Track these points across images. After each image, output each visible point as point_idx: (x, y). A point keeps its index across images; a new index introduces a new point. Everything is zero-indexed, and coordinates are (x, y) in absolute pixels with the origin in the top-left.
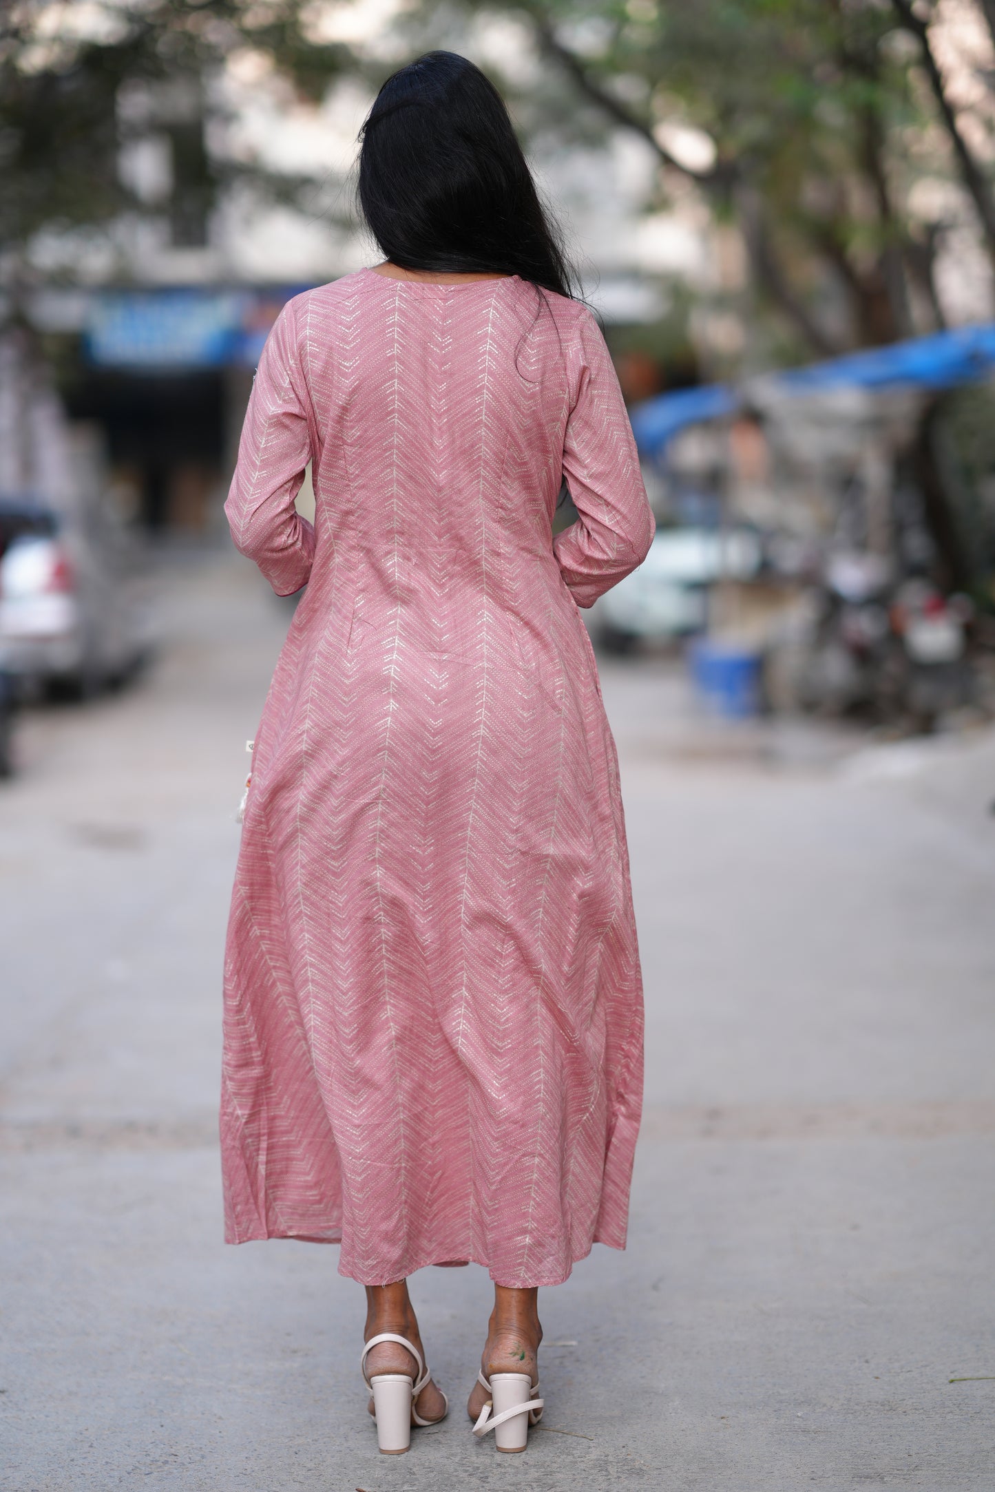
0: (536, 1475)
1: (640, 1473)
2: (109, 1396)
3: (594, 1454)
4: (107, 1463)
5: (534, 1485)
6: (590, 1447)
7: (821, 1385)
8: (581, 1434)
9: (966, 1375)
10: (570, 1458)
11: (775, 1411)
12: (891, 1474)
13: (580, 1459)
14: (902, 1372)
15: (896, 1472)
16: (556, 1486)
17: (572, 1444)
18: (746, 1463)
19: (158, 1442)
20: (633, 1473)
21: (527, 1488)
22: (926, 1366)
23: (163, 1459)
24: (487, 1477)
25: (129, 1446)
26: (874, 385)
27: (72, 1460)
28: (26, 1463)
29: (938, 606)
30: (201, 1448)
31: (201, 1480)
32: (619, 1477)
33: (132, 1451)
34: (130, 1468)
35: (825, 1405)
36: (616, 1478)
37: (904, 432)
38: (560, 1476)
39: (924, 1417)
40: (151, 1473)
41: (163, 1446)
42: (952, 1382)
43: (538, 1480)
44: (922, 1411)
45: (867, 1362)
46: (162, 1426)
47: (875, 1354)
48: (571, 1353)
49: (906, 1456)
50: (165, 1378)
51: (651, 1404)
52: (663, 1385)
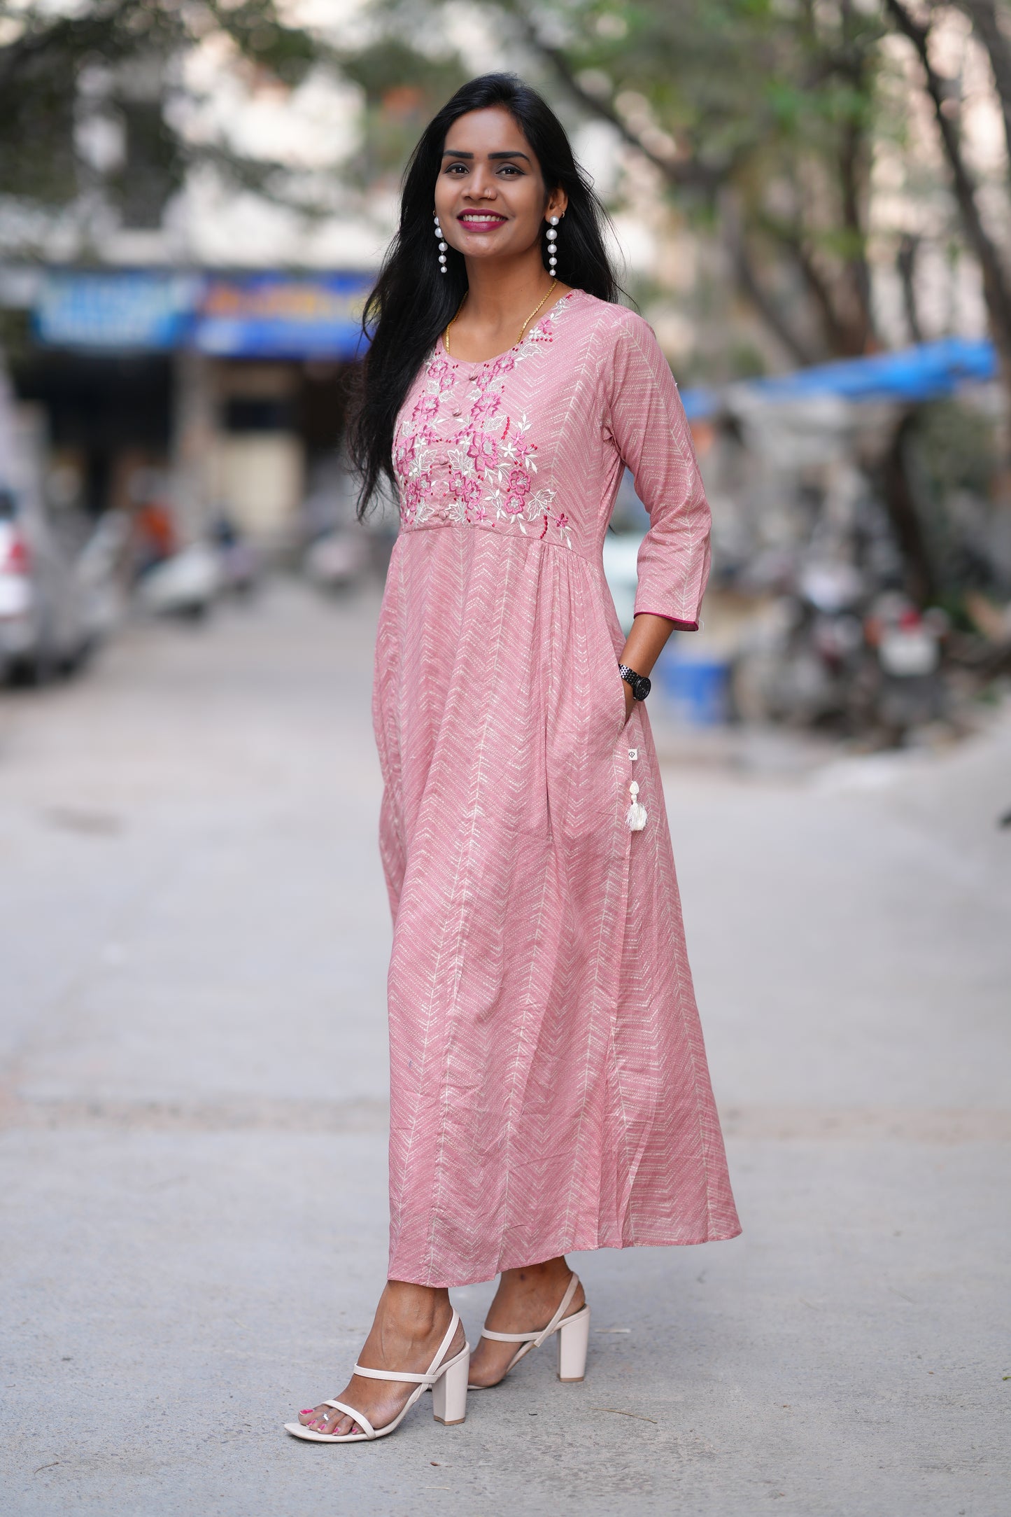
0: (608, 1455)
1: (711, 1456)
2: (174, 1367)
3: (663, 1437)
4: (182, 1430)
5: (608, 1465)
6: (658, 1431)
7: (878, 1378)
8: (647, 1417)
10: (640, 1440)
11: (836, 1402)
12: (957, 1465)
13: (649, 1442)
14: (955, 1368)
15: (961, 1463)
16: (629, 1467)
17: (639, 1426)
18: (814, 1451)
19: (229, 1412)
20: (703, 1456)
21: (601, 1467)
22: (978, 1363)
23: (238, 1428)
24: (560, 1456)
25: (201, 1415)
26: (853, 396)
27: (147, 1427)
28: (102, 1429)
29: (913, 619)
30: (273, 1419)
31: (277, 1450)
32: (691, 1460)
33: (205, 1420)
34: (205, 1436)
35: (883, 1398)
36: (687, 1460)
38: (632, 1457)
39: (982, 1412)
40: (227, 1441)
41: (235, 1416)
42: (1006, 1379)
43: (611, 1460)
44: (979, 1406)
45: (919, 1357)
46: (232, 1397)
47: (926, 1350)
48: (626, 1340)
49: (970, 1448)
50: (227, 1351)
51: (712, 1390)
52: (722, 1374)
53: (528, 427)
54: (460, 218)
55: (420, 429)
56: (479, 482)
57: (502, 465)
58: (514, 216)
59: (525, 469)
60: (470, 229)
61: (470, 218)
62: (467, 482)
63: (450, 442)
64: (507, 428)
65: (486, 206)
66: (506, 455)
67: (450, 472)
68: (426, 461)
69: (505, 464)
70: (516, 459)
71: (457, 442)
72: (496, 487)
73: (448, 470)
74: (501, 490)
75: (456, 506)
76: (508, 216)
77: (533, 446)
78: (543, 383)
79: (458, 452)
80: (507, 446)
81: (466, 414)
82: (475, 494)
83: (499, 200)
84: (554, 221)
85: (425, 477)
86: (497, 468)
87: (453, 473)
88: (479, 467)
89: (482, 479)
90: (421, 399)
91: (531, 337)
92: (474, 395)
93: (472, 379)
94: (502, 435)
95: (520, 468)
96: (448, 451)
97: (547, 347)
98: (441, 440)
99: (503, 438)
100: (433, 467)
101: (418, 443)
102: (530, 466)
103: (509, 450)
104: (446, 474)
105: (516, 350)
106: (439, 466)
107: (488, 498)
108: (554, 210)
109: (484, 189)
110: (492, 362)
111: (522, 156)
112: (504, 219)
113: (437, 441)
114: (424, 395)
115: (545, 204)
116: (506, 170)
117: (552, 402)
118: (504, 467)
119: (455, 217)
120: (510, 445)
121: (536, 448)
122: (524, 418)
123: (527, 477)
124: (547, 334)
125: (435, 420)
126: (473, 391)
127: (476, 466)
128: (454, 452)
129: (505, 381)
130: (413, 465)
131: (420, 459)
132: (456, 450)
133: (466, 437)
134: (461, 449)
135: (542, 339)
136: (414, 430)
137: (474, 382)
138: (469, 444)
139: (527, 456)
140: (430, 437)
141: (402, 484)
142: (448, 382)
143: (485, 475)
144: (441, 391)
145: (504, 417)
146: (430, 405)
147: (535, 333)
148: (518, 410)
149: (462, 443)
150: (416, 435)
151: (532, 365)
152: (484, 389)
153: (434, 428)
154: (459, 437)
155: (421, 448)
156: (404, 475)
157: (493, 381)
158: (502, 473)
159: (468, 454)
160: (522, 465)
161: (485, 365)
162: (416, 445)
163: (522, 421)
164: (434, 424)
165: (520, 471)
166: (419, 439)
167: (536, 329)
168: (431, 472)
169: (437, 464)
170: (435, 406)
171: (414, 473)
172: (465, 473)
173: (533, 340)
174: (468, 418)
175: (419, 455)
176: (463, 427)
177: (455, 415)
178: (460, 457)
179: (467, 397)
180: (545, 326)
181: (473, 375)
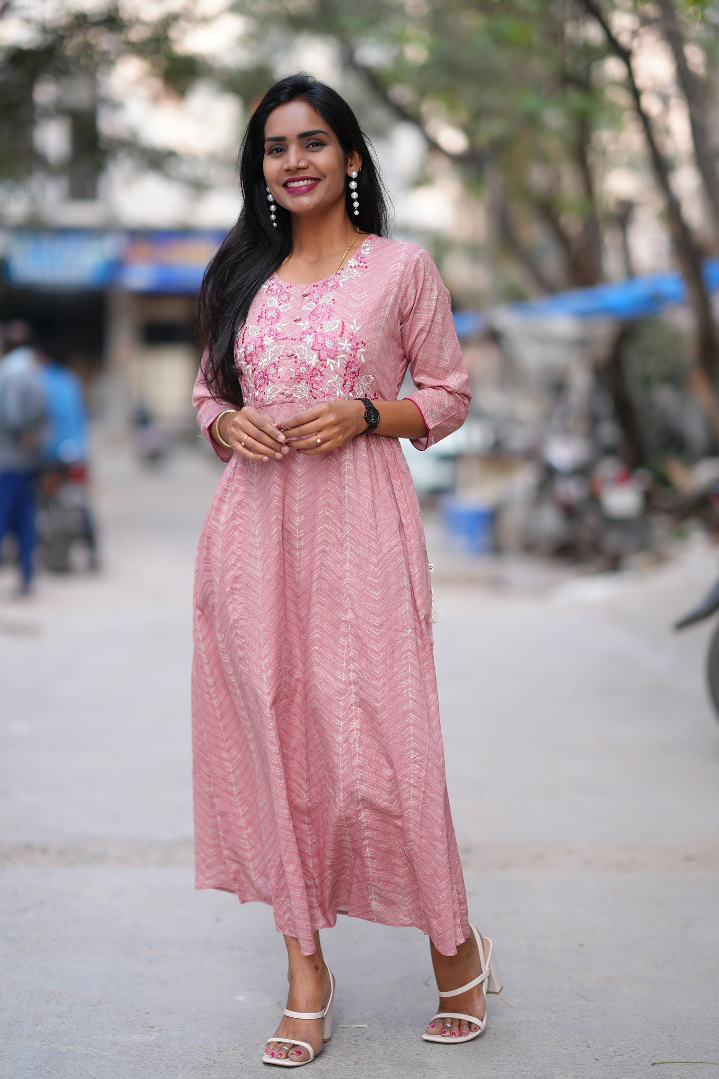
26: (583, 315)
29: (625, 477)
37: (602, 350)
53: (358, 328)
54: (285, 184)
55: (266, 331)
56: (322, 369)
57: (341, 356)
58: (325, 178)
59: (357, 359)
60: (295, 192)
61: (292, 183)
62: (312, 368)
63: (295, 339)
64: (343, 329)
65: (303, 174)
66: (343, 349)
67: (296, 362)
68: (275, 353)
69: (343, 356)
70: (351, 352)
71: (301, 339)
72: (336, 372)
73: (294, 360)
74: (340, 375)
75: (299, 387)
76: (320, 177)
77: (362, 342)
78: (366, 298)
79: (303, 347)
80: (344, 342)
81: (305, 320)
82: (318, 378)
83: (312, 168)
84: (354, 175)
85: (273, 365)
86: (336, 358)
87: (299, 362)
88: (322, 358)
89: (325, 367)
90: (263, 310)
91: (349, 265)
92: (309, 307)
93: (305, 296)
94: (340, 334)
95: (353, 359)
96: (294, 347)
97: (365, 272)
98: (286, 338)
99: (341, 336)
100: (281, 358)
101: (267, 340)
102: (360, 358)
103: (346, 345)
104: (292, 363)
105: (339, 274)
106: (287, 357)
107: (330, 381)
108: (353, 167)
109: (299, 161)
110: (320, 283)
111: (323, 132)
112: (317, 180)
113: (283, 339)
114: (265, 307)
116: (312, 145)
117: (374, 311)
118: (342, 358)
119: (281, 183)
120: (346, 341)
121: (365, 344)
122: (355, 322)
123: (357, 365)
124: (362, 263)
125: (279, 324)
126: (307, 304)
127: (319, 357)
128: (300, 347)
129: (334, 296)
130: (263, 357)
131: (270, 353)
132: (301, 345)
133: (308, 336)
134: (305, 345)
135: (359, 266)
136: (261, 331)
137: (307, 298)
138: (312, 340)
139: (358, 350)
140: (276, 336)
141: (250, 372)
142: (284, 297)
143: (328, 364)
144: (280, 304)
145: (339, 321)
146: (272, 314)
147: (352, 262)
148: (349, 316)
149: (305, 340)
150: (265, 335)
151: (355, 284)
152: (316, 303)
153: (279, 329)
154: (302, 336)
155: (270, 345)
156: (253, 365)
157: (324, 296)
158: (340, 362)
159: (312, 348)
160: (354, 356)
161: (314, 286)
162: (265, 343)
163: (353, 324)
164: (278, 327)
165: (353, 361)
166: (267, 338)
167: (353, 259)
168: (278, 362)
169: (285, 356)
170: (277, 314)
171: (263, 363)
172: (310, 362)
173: (351, 267)
174: (307, 322)
175: (268, 350)
176: (304, 329)
177: (295, 321)
178: (305, 351)
179: (303, 308)
180: (359, 258)
181: (305, 292)
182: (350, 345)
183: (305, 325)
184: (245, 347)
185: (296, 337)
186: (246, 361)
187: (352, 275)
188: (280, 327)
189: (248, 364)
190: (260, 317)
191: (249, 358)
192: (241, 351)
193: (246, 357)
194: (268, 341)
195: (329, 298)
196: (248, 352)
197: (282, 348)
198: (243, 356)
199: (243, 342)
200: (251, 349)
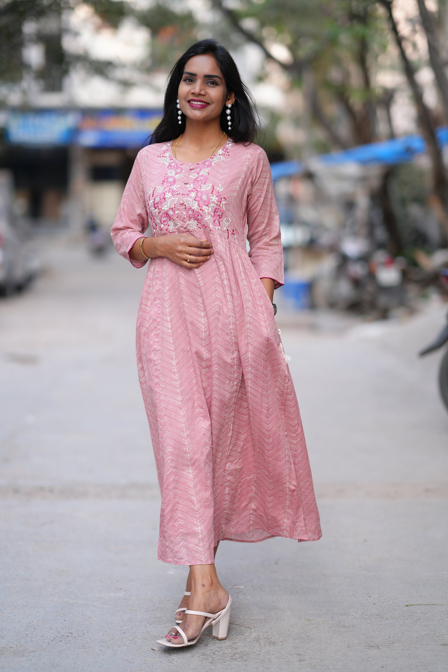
0: (229, 644)
1: (274, 643)
2: (41, 607)
3: (254, 635)
4: (42, 636)
5: (229, 648)
6: (252, 632)
7: (350, 606)
8: (248, 626)
9: (413, 603)
10: (243, 637)
11: (331, 618)
12: (382, 645)
13: (247, 637)
14: (385, 601)
15: (384, 644)
16: (238, 649)
17: (244, 630)
18: (320, 640)
19: (63, 627)
20: (271, 643)
21: (225, 649)
22: (395, 599)
23: (67, 635)
24: (208, 644)
25: (51, 629)
26: (363, 163)
27: (27, 635)
28: (7, 636)
29: (390, 262)
30: (83, 630)
31: (83, 644)
32: (265, 645)
33: (53, 631)
34: (52, 639)
35: (352, 615)
36: (263, 646)
38: (239, 644)
39: (395, 621)
40: (62, 641)
41: (66, 629)
42: (407, 606)
43: (230, 646)
44: (394, 618)
45: (370, 597)
46: (65, 620)
47: (373, 593)
48: (241, 591)
49: (388, 638)
50: (65, 600)
51: (277, 614)
52: (282, 606)
53: (222, 189)
54: (189, 102)
56: (201, 212)
57: (212, 205)
58: (213, 103)
59: (221, 207)
60: (193, 107)
61: (193, 102)
62: (195, 211)
63: (184, 195)
64: (213, 189)
65: (200, 98)
66: (213, 201)
67: (185, 208)
68: (172, 202)
70: (217, 203)
71: (188, 195)
72: (209, 214)
73: (185, 207)
74: (211, 216)
75: (190, 222)
76: (210, 103)
77: (224, 198)
78: (228, 172)
79: (189, 199)
80: (213, 197)
81: (190, 183)
83: (207, 96)
84: (230, 106)
85: (172, 209)
86: (209, 206)
87: (187, 208)
89: (203, 210)
90: (166, 178)
93: (191, 170)
94: (211, 192)
95: (219, 207)
96: (184, 199)
97: (228, 158)
99: (212, 193)
102: (223, 207)
103: (214, 199)
105: (212, 158)
107: (206, 219)
108: (230, 101)
109: (201, 91)
110: (201, 163)
111: (218, 77)
112: (208, 104)
113: (178, 194)
115: (226, 98)
116: (211, 82)
118: (212, 206)
119: (187, 101)
120: (215, 196)
121: (226, 199)
122: (220, 186)
123: (221, 211)
124: (226, 153)
125: (175, 186)
126: (193, 174)
127: (199, 205)
128: (187, 199)
129: (209, 170)
130: (165, 204)
131: (169, 202)
132: (188, 198)
133: (192, 193)
134: (191, 197)
135: (224, 154)
136: (164, 190)
137: (193, 171)
138: (195, 195)
139: (222, 202)
140: (173, 193)
141: (157, 213)
142: (179, 171)
143: (204, 209)
144: (176, 174)
145: (211, 185)
146: (171, 180)
147: (220, 151)
148: (217, 182)
149: (191, 195)
150: (166, 192)
151: (221, 165)
152: (198, 174)
153: (175, 189)
154: (189, 193)
155: (169, 197)
156: (159, 209)
157: (203, 170)
158: (211, 209)
159: (195, 200)
160: (219, 206)
161: (197, 164)
162: (166, 196)
163: (219, 187)
164: (174, 187)
165: (219, 208)
166: (168, 193)
167: (221, 150)
168: (175, 207)
169: (178, 204)
170: (174, 180)
171: (165, 208)
172: (193, 208)
173: (220, 154)
174: (192, 185)
175: (168, 200)
176: (190, 189)
177: (185, 184)
178: (190, 201)
179: (190, 176)
180: (225, 149)
181: (192, 168)
182: (217, 199)
183: (191, 186)
184: (154, 199)
185: (185, 193)
186: (154, 207)
187: (220, 159)
188: (176, 188)
189: (156, 208)
190: (164, 181)
191: (156, 205)
192: (152, 201)
193: (154, 205)
194: (168, 195)
195: (206, 171)
196: (156, 202)
197: (176, 199)
198: (153, 204)
199: (153, 196)
200: (157, 200)
